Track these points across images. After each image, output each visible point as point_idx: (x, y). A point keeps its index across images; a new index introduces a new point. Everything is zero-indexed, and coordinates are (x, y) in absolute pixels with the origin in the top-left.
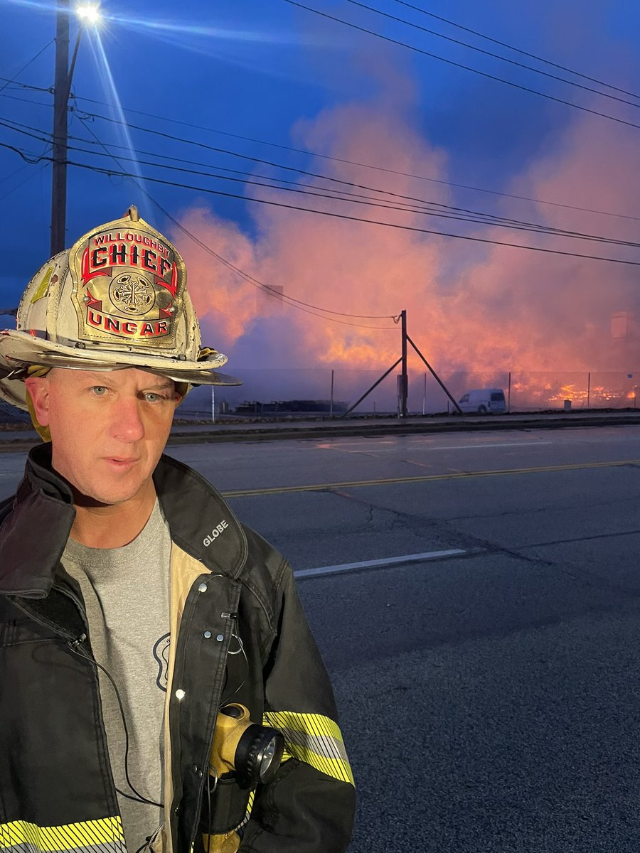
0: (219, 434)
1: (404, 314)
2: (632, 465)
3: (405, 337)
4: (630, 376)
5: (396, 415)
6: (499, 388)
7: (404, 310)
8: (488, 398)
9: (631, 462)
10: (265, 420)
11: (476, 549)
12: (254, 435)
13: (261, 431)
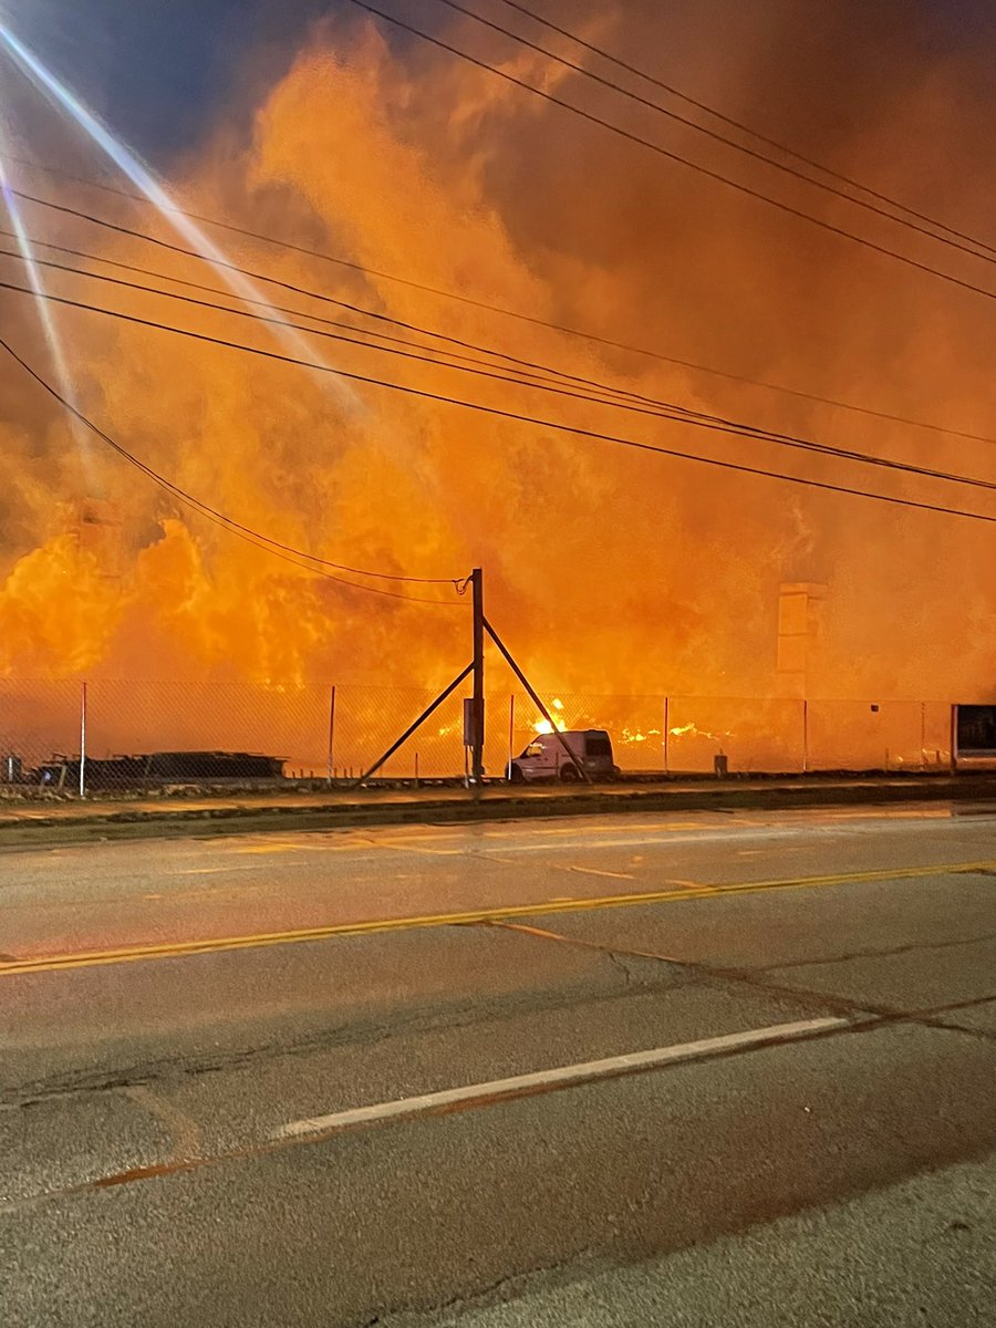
0: (126, 821)
1: (477, 576)
2: (983, 872)
3: (480, 621)
4: (874, 708)
5: (458, 781)
6: (599, 728)
7: (478, 568)
8: (579, 748)
9: (980, 866)
10: (194, 790)
11: (862, 1017)
12: (201, 823)
13: (213, 814)
